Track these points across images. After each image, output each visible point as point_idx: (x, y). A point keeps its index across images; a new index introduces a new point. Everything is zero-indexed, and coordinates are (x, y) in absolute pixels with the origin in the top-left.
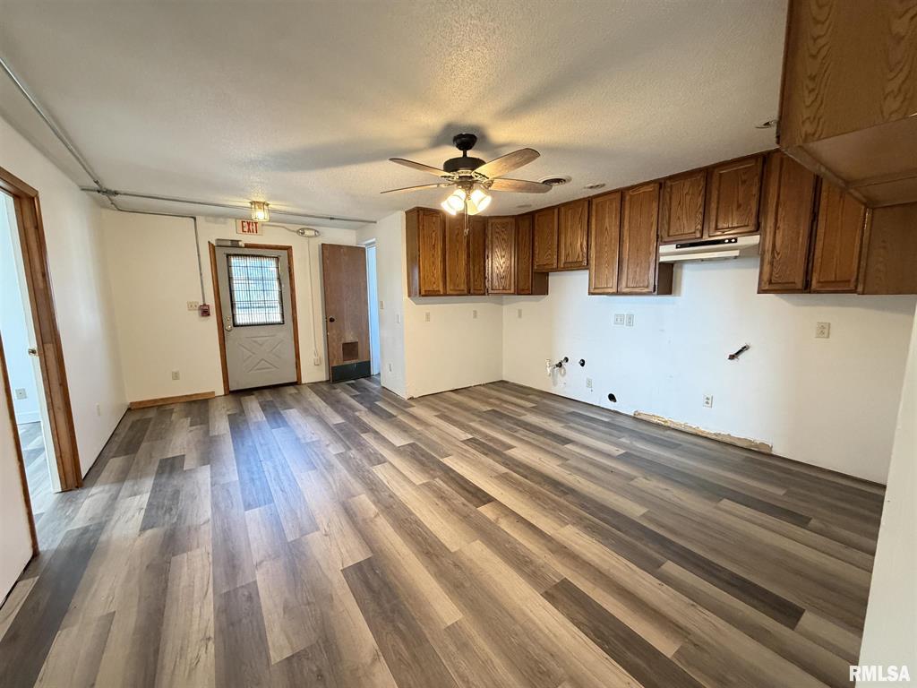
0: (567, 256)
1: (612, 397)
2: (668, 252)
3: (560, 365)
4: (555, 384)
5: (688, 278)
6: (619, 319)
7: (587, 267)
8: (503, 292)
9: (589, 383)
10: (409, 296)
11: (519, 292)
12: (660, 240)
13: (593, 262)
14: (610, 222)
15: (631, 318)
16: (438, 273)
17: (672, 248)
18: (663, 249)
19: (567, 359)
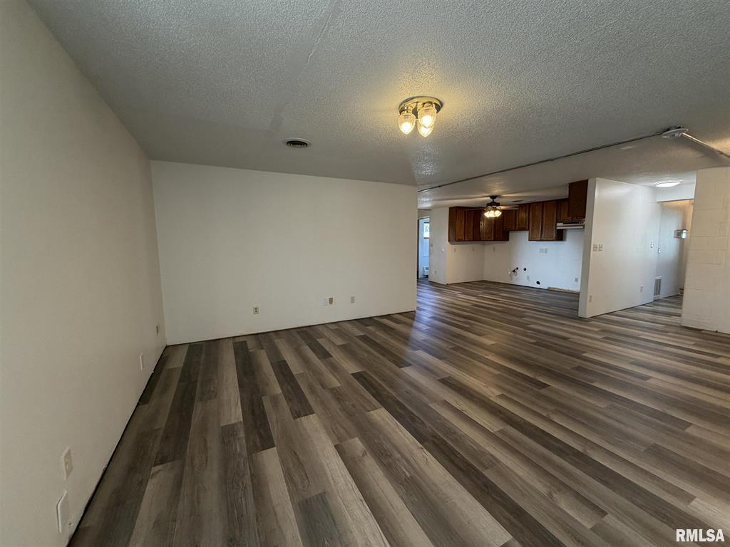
0: (519, 225)
1: (538, 283)
2: (560, 226)
3: (514, 271)
4: (512, 279)
5: (569, 235)
6: (541, 251)
7: (528, 230)
8: (489, 240)
9: (528, 277)
10: (449, 241)
11: (495, 240)
12: (558, 222)
13: (530, 229)
14: (538, 213)
15: (546, 250)
16: (462, 233)
17: (561, 224)
18: (558, 224)
19: (517, 268)
